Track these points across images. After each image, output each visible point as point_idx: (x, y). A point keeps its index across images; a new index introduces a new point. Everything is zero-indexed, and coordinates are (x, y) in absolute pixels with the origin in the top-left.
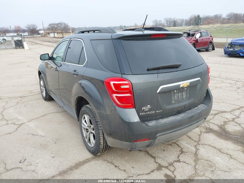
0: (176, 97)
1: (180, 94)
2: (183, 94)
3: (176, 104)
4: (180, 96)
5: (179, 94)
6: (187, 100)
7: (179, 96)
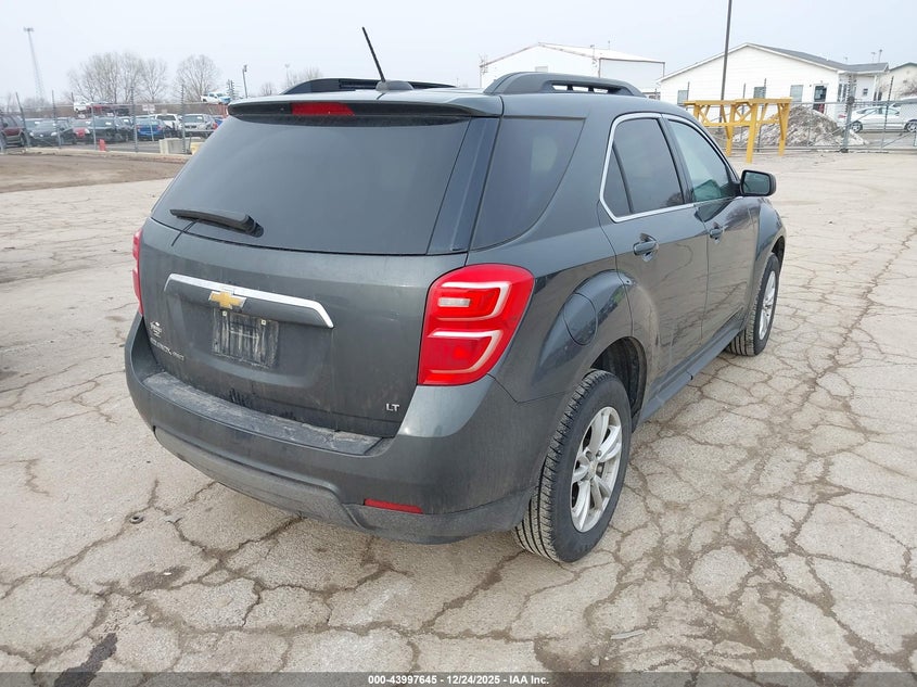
0: (225, 336)
1: (241, 331)
2: (251, 339)
3: (225, 363)
4: (240, 339)
5: (236, 330)
6: (266, 371)
7: (236, 336)
